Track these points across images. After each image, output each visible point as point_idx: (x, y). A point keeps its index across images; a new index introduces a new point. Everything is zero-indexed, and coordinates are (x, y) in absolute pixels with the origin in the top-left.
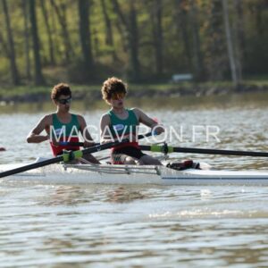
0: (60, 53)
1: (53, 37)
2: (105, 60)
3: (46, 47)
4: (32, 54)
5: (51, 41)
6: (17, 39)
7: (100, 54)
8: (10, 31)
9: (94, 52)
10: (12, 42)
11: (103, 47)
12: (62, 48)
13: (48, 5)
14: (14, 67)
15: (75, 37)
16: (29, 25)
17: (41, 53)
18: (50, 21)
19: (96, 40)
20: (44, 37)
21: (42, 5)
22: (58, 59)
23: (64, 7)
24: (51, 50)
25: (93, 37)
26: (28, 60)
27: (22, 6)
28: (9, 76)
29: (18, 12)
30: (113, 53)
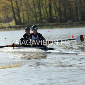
0: (46, 17)
1: (45, 13)
2: (55, 18)
3: (43, 15)
4: (40, 17)
5: (44, 14)
6: (37, 14)
7: (54, 17)
8: (35, 12)
9: (52, 16)
10: (36, 15)
11: (55, 15)
12: (46, 16)
13: (43, 7)
14: (36, 20)
15: (48, 13)
16: (39, 11)
17: (42, 17)
18: (44, 10)
19: (53, 14)
20: (43, 14)
21: (42, 7)
22: (46, 18)
23: (47, 7)
24: (44, 16)
25: (52, 13)
26: (39, 18)
27: (38, 7)
28: (36, 22)
29: (38, 8)
30: (56, 17)
